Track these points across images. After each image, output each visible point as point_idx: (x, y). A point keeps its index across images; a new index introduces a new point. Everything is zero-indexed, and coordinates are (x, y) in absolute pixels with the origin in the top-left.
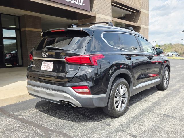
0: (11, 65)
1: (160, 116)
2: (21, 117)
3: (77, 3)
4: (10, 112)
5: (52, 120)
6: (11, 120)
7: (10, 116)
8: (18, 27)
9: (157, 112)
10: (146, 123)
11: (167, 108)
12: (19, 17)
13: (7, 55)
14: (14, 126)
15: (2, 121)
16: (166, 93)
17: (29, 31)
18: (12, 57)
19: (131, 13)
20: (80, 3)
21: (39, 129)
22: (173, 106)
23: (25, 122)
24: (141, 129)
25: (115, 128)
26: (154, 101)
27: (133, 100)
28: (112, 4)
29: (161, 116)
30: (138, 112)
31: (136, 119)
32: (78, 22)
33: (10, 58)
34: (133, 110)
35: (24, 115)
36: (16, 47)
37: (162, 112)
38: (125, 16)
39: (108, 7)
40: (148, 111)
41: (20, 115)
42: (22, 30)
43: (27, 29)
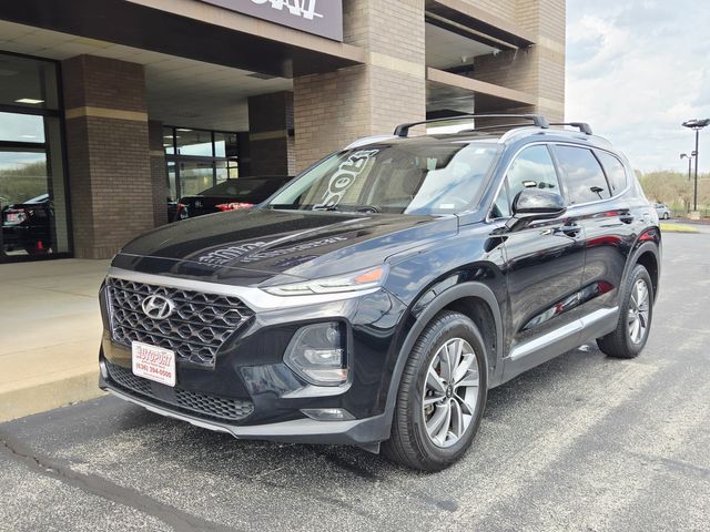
0: (23, 252)
1: (650, 468)
2: (82, 468)
3: (295, 10)
4: (36, 447)
5: (211, 481)
6: (44, 481)
7: (38, 464)
8: (54, 105)
9: (636, 449)
10: (603, 499)
11: (672, 432)
12: (57, 63)
13: (10, 213)
14: (59, 509)
15: (9, 485)
16: (656, 368)
17: (98, 119)
18: (30, 220)
19: (497, 51)
20: (306, 8)
21: (161, 523)
22: (694, 423)
23: (104, 491)
24: (584, 525)
25: (476, 521)
26: (615, 402)
27: (527, 400)
28: (426, 16)
29: (657, 467)
30: (558, 451)
31: (557, 479)
32: (295, 85)
33: (22, 224)
34: (536, 442)
35: (95, 458)
36: (46, 183)
37: (656, 451)
38: (472, 63)
39: (412, 26)
40: (600, 448)
41: (81, 462)
42: (71, 114)
43: (90, 111)
